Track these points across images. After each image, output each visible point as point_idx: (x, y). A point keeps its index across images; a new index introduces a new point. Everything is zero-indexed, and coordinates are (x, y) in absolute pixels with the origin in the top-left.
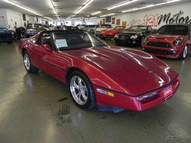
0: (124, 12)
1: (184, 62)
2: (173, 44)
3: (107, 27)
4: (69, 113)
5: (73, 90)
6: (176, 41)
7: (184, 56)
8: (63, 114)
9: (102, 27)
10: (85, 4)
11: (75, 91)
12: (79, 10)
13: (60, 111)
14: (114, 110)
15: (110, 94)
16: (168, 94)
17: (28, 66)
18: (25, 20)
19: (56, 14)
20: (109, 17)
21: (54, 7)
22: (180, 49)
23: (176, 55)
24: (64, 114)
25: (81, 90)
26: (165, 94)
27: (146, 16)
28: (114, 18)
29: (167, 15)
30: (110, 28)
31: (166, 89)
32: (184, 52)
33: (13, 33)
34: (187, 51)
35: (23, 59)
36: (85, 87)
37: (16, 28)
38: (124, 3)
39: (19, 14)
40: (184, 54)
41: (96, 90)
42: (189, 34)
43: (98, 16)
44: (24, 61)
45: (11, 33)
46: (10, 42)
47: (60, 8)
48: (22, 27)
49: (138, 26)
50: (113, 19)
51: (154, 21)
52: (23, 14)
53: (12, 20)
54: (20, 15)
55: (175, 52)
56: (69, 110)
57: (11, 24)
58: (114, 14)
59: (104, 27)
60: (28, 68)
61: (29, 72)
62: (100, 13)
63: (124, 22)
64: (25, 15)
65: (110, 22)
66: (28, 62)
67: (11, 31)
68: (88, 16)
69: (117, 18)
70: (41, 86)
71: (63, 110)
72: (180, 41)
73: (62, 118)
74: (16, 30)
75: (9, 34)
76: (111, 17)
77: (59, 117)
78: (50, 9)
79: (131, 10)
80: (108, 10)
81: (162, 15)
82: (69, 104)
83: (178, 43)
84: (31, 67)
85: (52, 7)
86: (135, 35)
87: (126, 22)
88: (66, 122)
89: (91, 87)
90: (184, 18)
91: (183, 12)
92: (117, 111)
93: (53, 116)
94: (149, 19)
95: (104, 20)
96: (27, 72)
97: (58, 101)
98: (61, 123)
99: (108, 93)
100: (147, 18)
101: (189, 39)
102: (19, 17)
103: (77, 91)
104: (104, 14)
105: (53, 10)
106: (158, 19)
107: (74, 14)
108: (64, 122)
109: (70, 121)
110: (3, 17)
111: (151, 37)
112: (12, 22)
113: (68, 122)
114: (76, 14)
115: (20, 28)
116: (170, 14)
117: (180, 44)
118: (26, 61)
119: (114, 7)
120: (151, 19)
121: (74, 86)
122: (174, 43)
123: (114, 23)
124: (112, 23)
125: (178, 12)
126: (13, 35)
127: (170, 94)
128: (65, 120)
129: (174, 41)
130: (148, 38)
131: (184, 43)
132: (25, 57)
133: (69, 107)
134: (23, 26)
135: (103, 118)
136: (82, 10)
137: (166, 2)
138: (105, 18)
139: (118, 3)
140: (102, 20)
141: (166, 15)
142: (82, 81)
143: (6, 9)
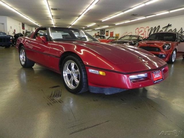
0: (117, 24)
1: (173, 66)
2: (162, 48)
3: (101, 38)
4: (60, 96)
5: (65, 74)
6: (165, 46)
7: (173, 61)
8: (54, 96)
9: (97, 38)
10: (81, 14)
11: (67, 76)
12: (76, 20)
13: (51, 95)
14: (105, 92)
15: (101, 73)
16: (158, 78)
17: (23, 61)
18: (24, 29)
19: (54, 25)
20: (103, 30)
21: (52, 16)
22: (169, 53)
23: (165, 59)
24: (56, 96)
25: (73, 75)
26: (155, 77)
27: (137, 28)
28: (108, 31)
29: (157, 27)
30: (104, 38)
31: (155, 73)
32: (173, 57)
33: (11, 38)
34: (175, 56)
35: (19, 55)
36: (78, 70)
37: (15, 34)
38: (117, 14)
39: (19, 22)
40: (173, 58)
41: (88, 71)
42: (177, 41)
43: (92, 28)
44: (20, 56)
45: (10, 38)
46: (7, 47)
47: (57, 17)
48: (20, 33)
49: (130, 36)
50: (106, 31)
51: (145, 33)
52: (22, 23)
53: (11, 27)
54: (20, 24)
55: (165, 56)
56: (61, 94)
57: (10, 31)
58: (108, 26)
59: (98, 38)
60: (23, 63)
61: (24, 66)
62: (95, 25)
63: (117, 34)
64: (25, 24)
65: (104, 34)
66: (23, 57)
67: (10, 35)
68: (84, 28)
69: (110, 31)
70: (35, 77)
71: (55, 94)
72: (169, 46)
73: (54, 99)
74: (14, 36)
75: (7, 39)
76: (105, 30)
77: (51, 99)
78: (48, 19)
79: (124, 23)
80: (102, 21)
81: (152, 28)
82: (61, 90)
83: (167, 48)
84: (26, 62)
85: (50, 16)
86: (127, 43)
87: (119, 34)
88: (57, 102)
89: (83, 68)
90: (173, 30)
91: (171, 25)
92: (108, 93)
93: (44, 98)
94: (140, 31)
95: (98, 32)
96: (22, 67)
97: (50, 88)
98: (52, 103)
99: (99, 72)
100: (138, 30)
101: (177, 45)
102: (18, 25)
103: (69, 76)
104: (99, 26)
105: (51, 20)
106: (148, 31)
107: (70, 25)
108: (55, 102)
109: (61, 102)
110: (3, 24)
111: (141, 43)
112: (11, 29)
113: (59, 102)
114: (72, 25)
115: (19, 34)
116: (159, 26)
117: (168, 49)
118: (21, 56)
119: (107, 19)
120: (142, 31)
121: (67, 72)
122: (164, 47)
123: (108, 36)
124: (106, 36)
125: (167, 25)
126: (11, 39)
127: (159, 79)
128: (56, 101)
129: (164, 45)
130: (139, 44)
131: (173, 48)
132: (21, 52)
133: (61, 92)
134: (22, 33)
135: (94, 101)
136: (78, 21)
137: (155, 14)
138: (99, 31)
139: (112, 14)
140: (97, 33)
141: (155, 27)
142: (75, 64)
143: (7, 17)
